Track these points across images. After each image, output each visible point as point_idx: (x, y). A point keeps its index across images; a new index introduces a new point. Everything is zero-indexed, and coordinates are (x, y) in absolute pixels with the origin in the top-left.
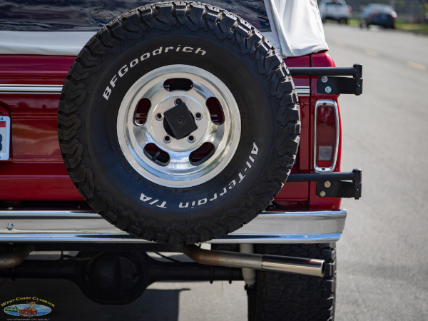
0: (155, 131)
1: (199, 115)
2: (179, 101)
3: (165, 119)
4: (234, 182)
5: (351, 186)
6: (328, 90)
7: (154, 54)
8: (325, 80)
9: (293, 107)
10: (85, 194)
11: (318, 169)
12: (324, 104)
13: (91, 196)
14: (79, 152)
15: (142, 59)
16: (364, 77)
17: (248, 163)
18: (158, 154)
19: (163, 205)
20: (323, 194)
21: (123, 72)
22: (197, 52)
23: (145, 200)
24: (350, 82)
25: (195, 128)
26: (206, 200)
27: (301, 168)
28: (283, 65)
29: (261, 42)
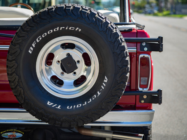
0: (56, 69)
1: (78, 62)
2: (68, 55)
3: (61, 63)
4: (95, 96)
5: (157, 98)
6: (146, 49)
7: (55, 30)
8: (144, 44)
9: (126, 58)
10: (19, 101)
11: (140, 89)
12: (144, 56)
13: (22, 102)
14: (17, 80)
15: (49, 33)
17: (102, 86)
18: (58, 81)
19: (59, 107)
20: (143, 101)
21: (39, 39)
22: (76, 30)
23: (50, 105)
24: (157, 45)
25: (77, 68)
26: (81, 105)
27: (132, 88)
28: (121, 37)
29: (109, 25)
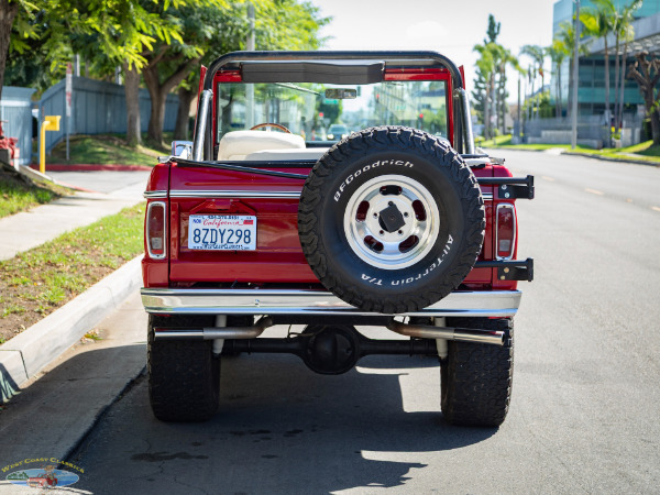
0: (372, 226)
1: (406, 214)
2: (391, 203)
3: (380, 217)
4: (434, 265)
5: (525, 271)
6: (507, 195)
7: (373, 166)
8: (504, 188)
9: (480, 207)
10: (318, 275)
11: (499, 258)
12: (504, 207)
13: (324, 275)
14: (315, 242)
15: (364, 170)
16: (535, 185)
17: (445, 250)
18: (374, 244)
19: (379, 283)
20: (503, 278)
21: (349, 180)
22: (406, 165)
23: (365, 279)
24: (524, 189)
25: (404, 224)
26: (412, 279)
27: (486, 257)
28: (472, 175)
29: (455, 158)
